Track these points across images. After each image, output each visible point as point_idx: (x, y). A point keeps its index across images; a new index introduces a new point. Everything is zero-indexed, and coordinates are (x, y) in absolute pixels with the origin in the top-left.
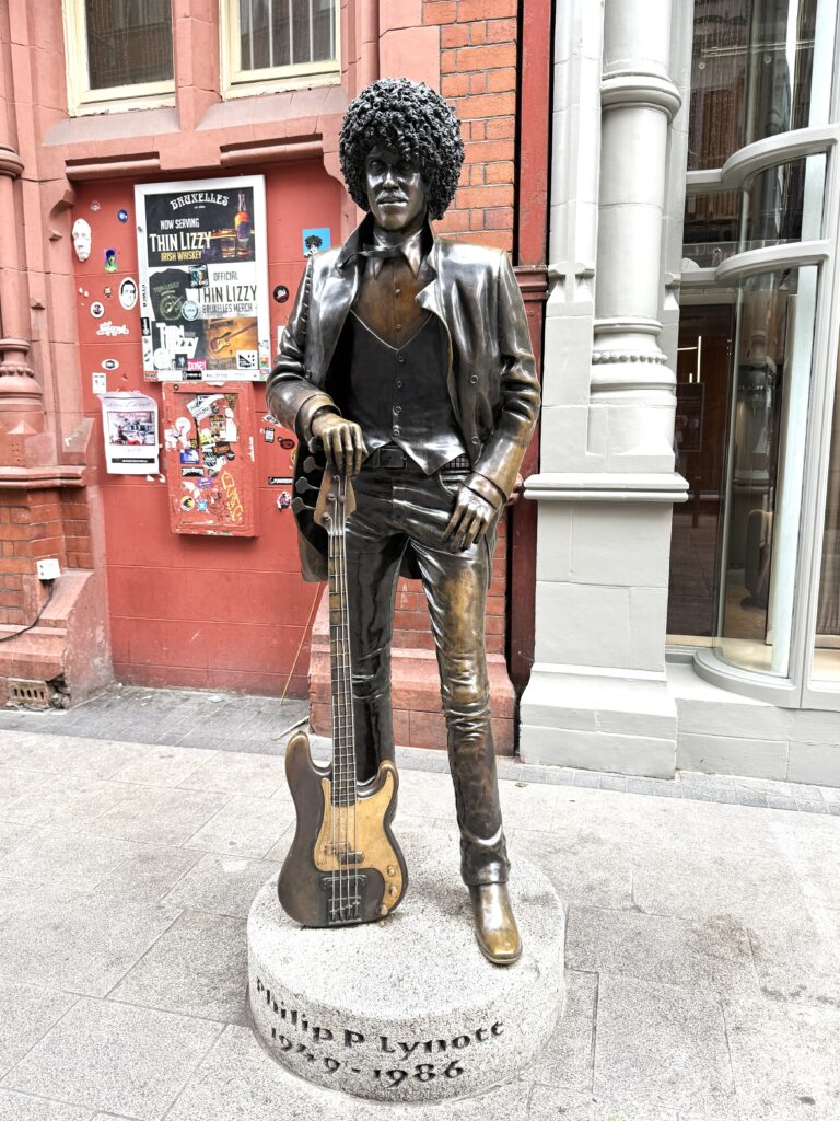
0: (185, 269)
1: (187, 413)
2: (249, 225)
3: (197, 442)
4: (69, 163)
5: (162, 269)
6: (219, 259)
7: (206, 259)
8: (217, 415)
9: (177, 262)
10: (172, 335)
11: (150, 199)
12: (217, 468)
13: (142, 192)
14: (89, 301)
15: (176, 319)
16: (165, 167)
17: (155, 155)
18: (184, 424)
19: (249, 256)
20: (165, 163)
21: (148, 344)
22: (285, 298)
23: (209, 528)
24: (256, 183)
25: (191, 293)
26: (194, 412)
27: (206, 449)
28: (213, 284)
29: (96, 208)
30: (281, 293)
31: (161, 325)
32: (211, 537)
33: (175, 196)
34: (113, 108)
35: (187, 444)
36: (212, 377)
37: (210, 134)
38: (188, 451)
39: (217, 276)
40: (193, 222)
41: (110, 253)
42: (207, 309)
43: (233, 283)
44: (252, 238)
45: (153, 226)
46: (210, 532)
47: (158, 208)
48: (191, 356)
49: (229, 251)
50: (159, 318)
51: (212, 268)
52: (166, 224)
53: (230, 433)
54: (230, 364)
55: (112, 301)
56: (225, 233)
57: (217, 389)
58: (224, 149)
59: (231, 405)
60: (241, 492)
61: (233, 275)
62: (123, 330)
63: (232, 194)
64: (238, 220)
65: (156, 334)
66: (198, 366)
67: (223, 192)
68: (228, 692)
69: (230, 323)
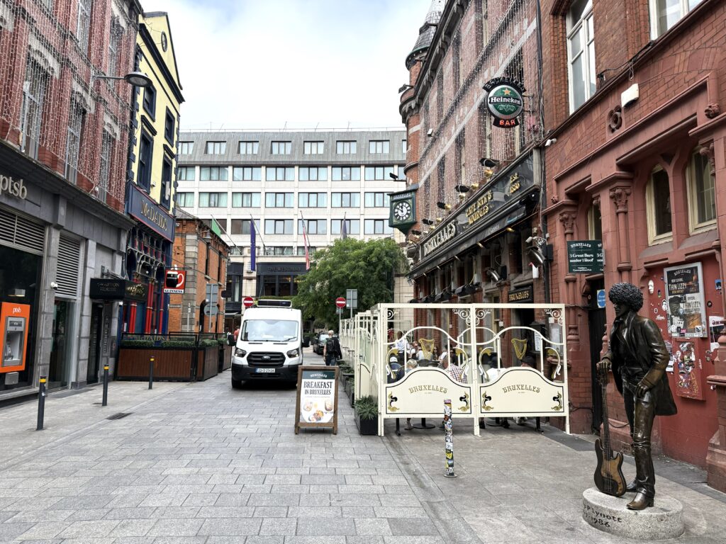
0: (679, 296)
1: (680, 349)
2: (697, 280)
3: (683, 361)
4: (645, 263)
5: (672, 297)
6: (689, 292)
7: (687, 291)
8: (689, 351)
9: (677, 294)
10: (676, 319)
11: (668, 273)
12: (690, 371)
13: (666, 270)
14: (653, 307)
15: (677, 314)
16: (670, 262)
17: (667, 259)
18: (679, 353)
19: (698, 291)
20: (670, 261)
21: (669, 324)
22: (711, 305)
23: (687, 394)
24: (699, 265)
25: (681, 305)
26: (682, 348)
27: (686, 363)
28: (688, 301)
29: (655, 276)
30: (710, 304)
31: (673, 316)
32: (688, 398)
33: (675, 271)
34: (660, 242)
35: (680, 361)
36: (688, 336)
37: (682, 250)
38: (680, 364)
39: (689, 298)
40: (681, 280)
41: (659, 291)
42: (686, 310)
43: (694, 301)
44: (698, 284)
45: (669, 282)
46: (688, 396)
47: (671, 274)
48: (682, 328)
49: (692, 290)
50: (673, 314)
51: (688, 295)
52: (673, 281)
53: (693, 358)
54: (693, 331)
55: (660, 307)
56: (690, 283)
57: (688, 341)
58: (686, 255)
59: (693, 346)
60: (697, 381)
61: (693, 298)
62: (663, 318)
63: (692, 269)
64: (694, 278)
65: (672, 320)
66: (684, 331)
67: (689, 269)
68: (699, 468)
69: (693, 315)
